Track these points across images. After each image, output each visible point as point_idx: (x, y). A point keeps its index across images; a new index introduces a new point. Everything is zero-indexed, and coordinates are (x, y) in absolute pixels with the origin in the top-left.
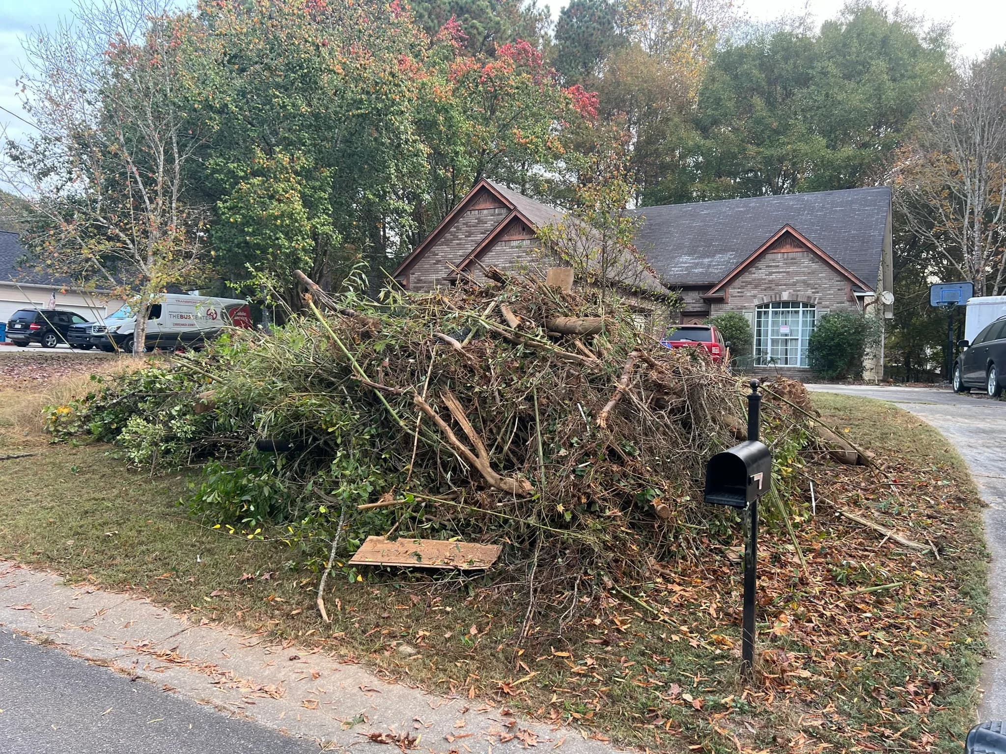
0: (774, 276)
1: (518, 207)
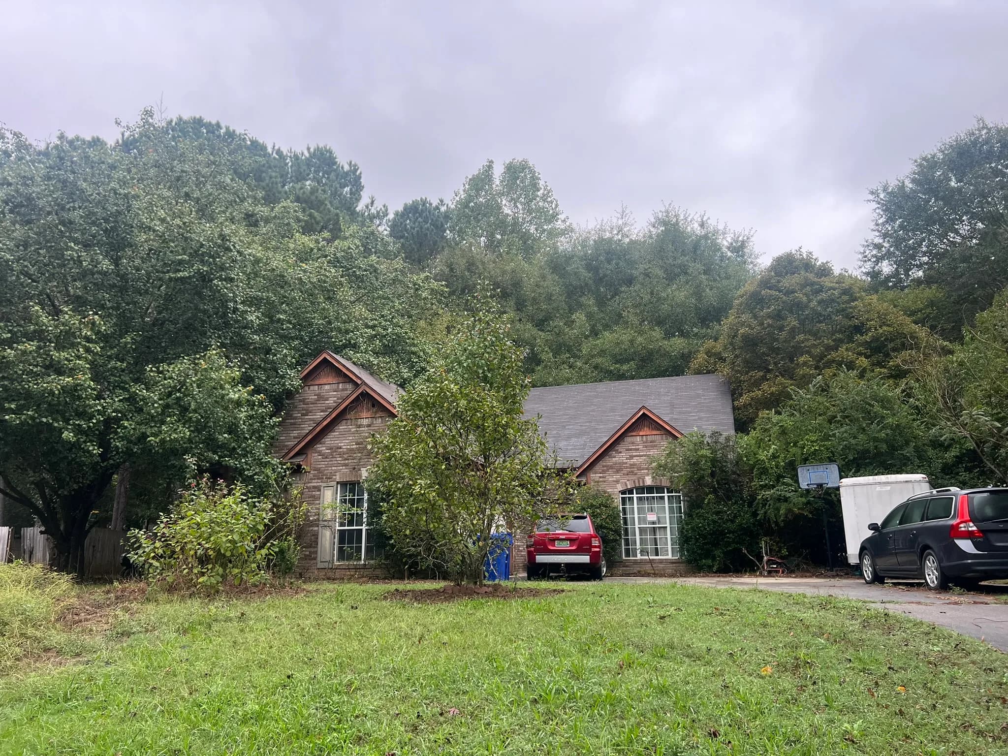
0: (635, 460)
1: (367, 381)
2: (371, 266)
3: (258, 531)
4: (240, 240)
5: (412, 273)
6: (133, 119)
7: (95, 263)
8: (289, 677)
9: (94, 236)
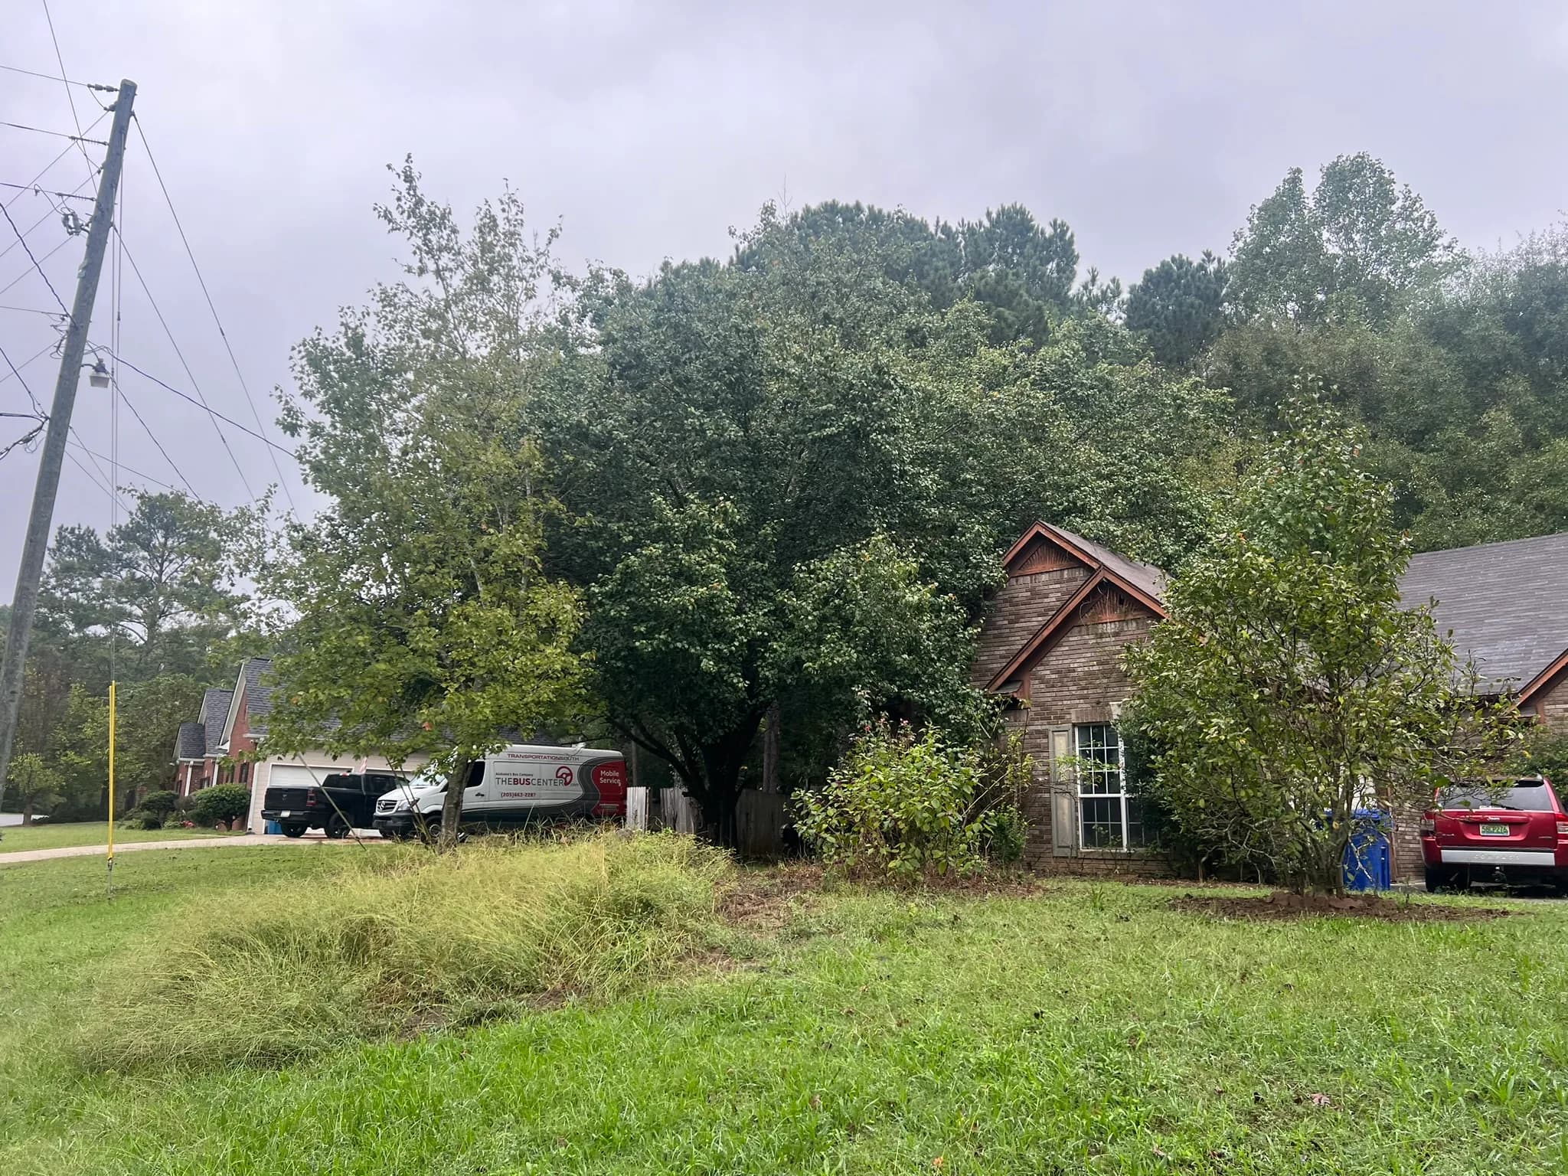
1: (1107, 564)
2: (1100, 379)
3: (964, 795)
4: (902, 370)
5: (1169, 381)
6: (750, 223)
7: (721, 430)
8: (1037, 1015)
9: (716, 394)
